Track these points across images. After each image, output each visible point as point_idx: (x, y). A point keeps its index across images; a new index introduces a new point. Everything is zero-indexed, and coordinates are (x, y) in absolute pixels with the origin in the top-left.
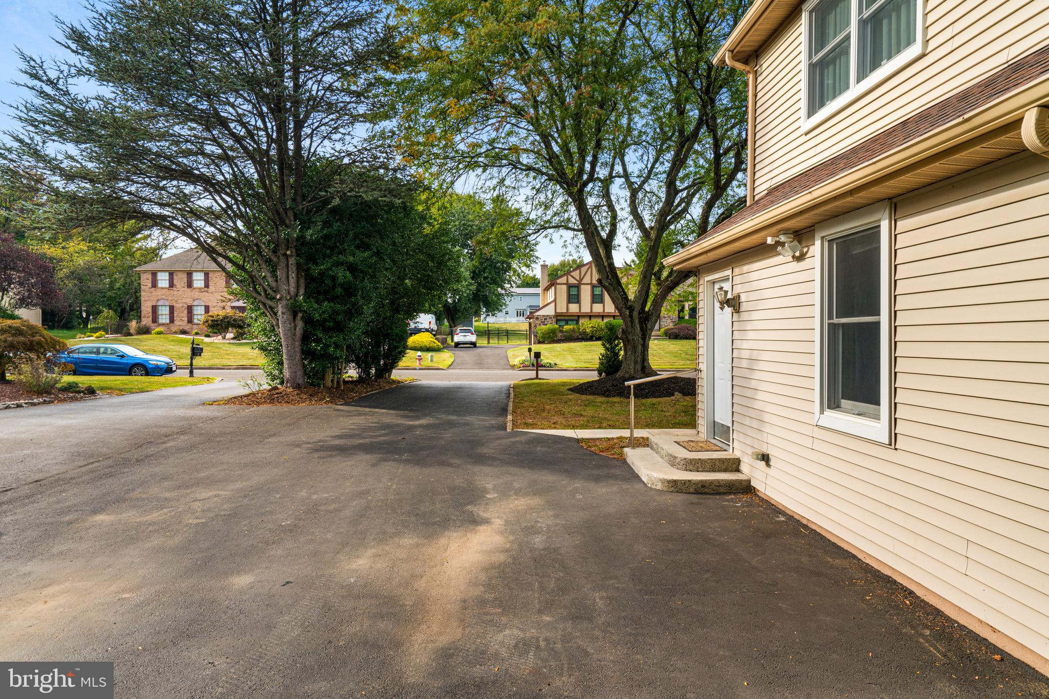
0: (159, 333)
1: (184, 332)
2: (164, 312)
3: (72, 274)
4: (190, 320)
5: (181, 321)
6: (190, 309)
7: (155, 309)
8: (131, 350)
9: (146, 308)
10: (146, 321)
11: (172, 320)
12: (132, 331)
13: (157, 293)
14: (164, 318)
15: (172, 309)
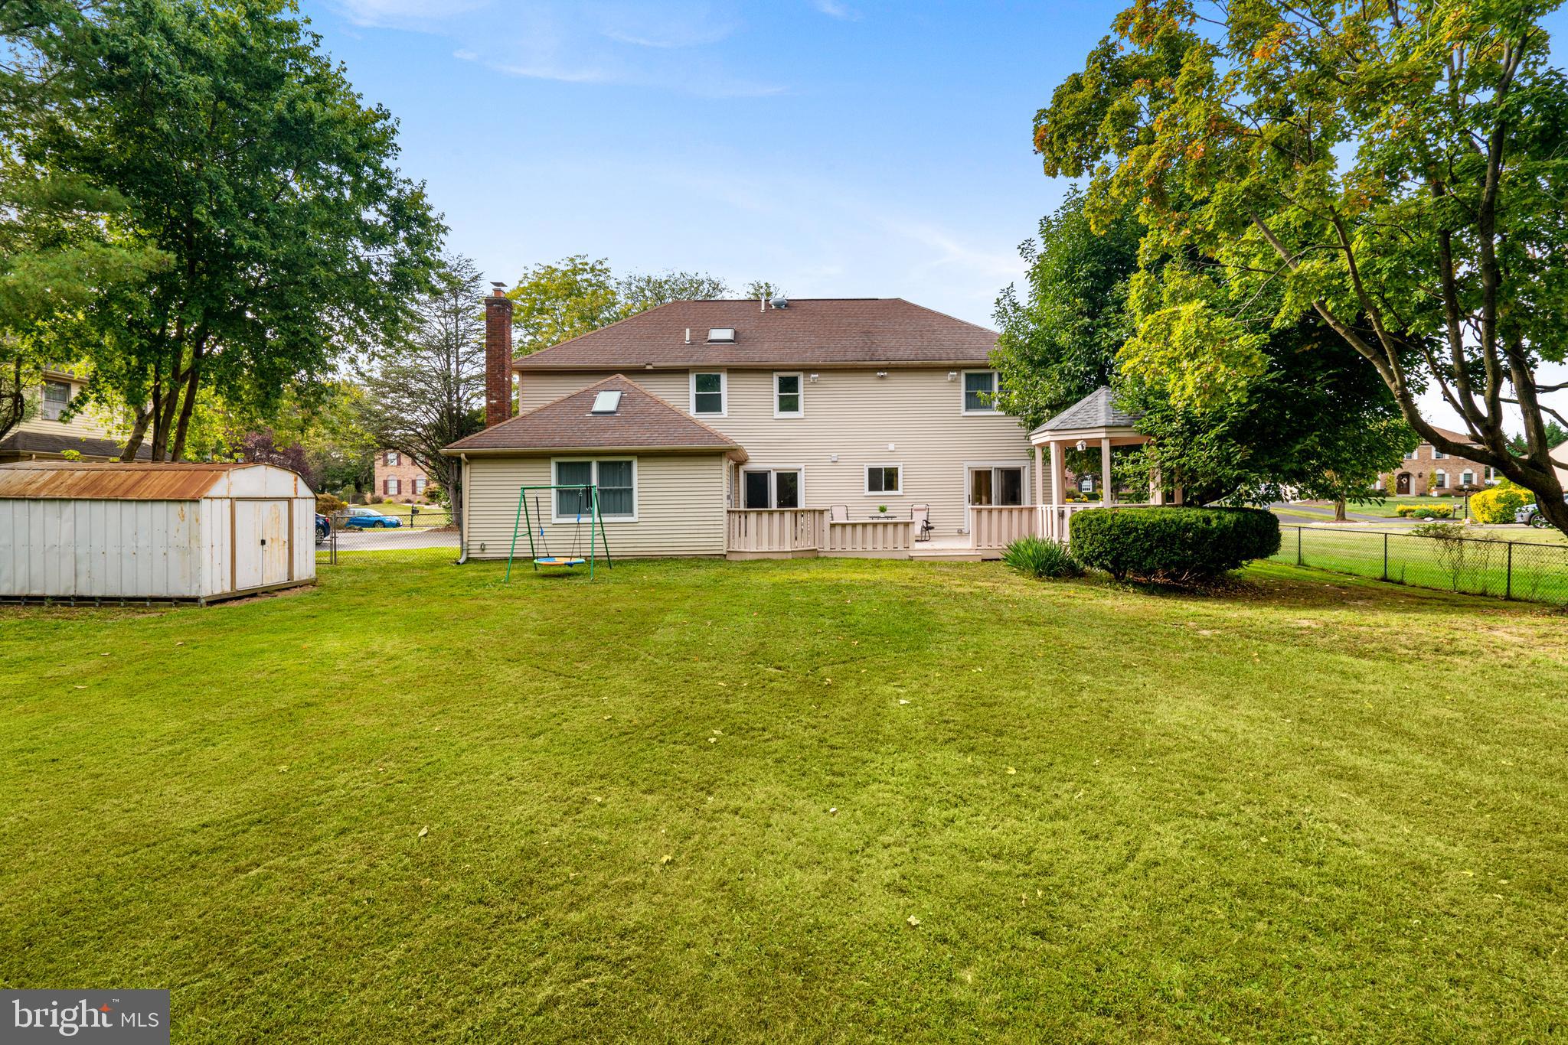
0: (390, 503)
1: (408, 501)
2: (393, 485)
3: (318, 456)
4: (414, 492)
5: (407, 493)
6: (414, 483)
7: (386, 483)
8: (372, 511)
9: (379, 483)
10: (379, 493)
11: (399, 492)
12: (368, 501)
13: (388, 470)
14: (393, 491)
15: (399, 482)
